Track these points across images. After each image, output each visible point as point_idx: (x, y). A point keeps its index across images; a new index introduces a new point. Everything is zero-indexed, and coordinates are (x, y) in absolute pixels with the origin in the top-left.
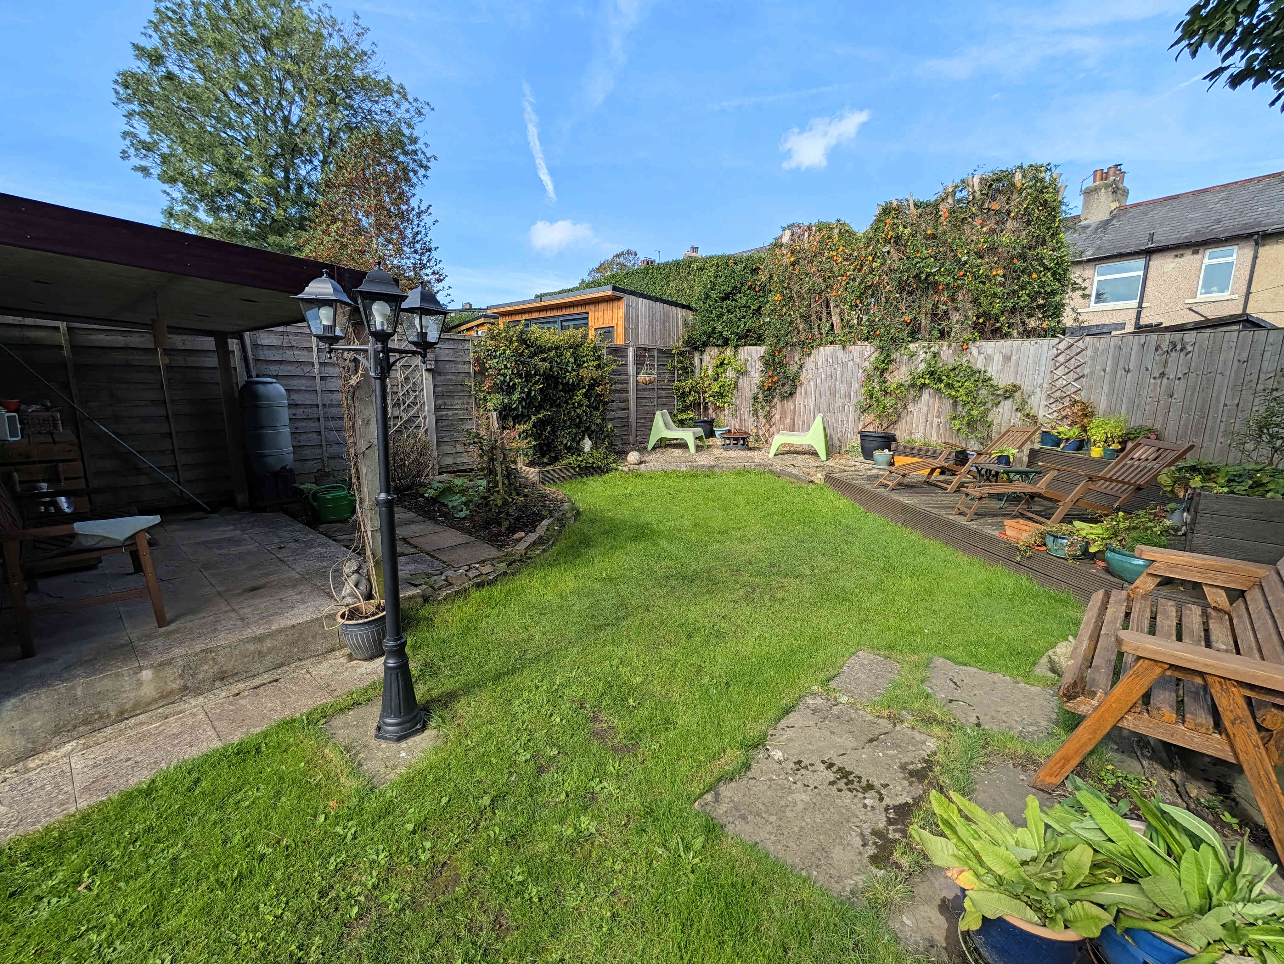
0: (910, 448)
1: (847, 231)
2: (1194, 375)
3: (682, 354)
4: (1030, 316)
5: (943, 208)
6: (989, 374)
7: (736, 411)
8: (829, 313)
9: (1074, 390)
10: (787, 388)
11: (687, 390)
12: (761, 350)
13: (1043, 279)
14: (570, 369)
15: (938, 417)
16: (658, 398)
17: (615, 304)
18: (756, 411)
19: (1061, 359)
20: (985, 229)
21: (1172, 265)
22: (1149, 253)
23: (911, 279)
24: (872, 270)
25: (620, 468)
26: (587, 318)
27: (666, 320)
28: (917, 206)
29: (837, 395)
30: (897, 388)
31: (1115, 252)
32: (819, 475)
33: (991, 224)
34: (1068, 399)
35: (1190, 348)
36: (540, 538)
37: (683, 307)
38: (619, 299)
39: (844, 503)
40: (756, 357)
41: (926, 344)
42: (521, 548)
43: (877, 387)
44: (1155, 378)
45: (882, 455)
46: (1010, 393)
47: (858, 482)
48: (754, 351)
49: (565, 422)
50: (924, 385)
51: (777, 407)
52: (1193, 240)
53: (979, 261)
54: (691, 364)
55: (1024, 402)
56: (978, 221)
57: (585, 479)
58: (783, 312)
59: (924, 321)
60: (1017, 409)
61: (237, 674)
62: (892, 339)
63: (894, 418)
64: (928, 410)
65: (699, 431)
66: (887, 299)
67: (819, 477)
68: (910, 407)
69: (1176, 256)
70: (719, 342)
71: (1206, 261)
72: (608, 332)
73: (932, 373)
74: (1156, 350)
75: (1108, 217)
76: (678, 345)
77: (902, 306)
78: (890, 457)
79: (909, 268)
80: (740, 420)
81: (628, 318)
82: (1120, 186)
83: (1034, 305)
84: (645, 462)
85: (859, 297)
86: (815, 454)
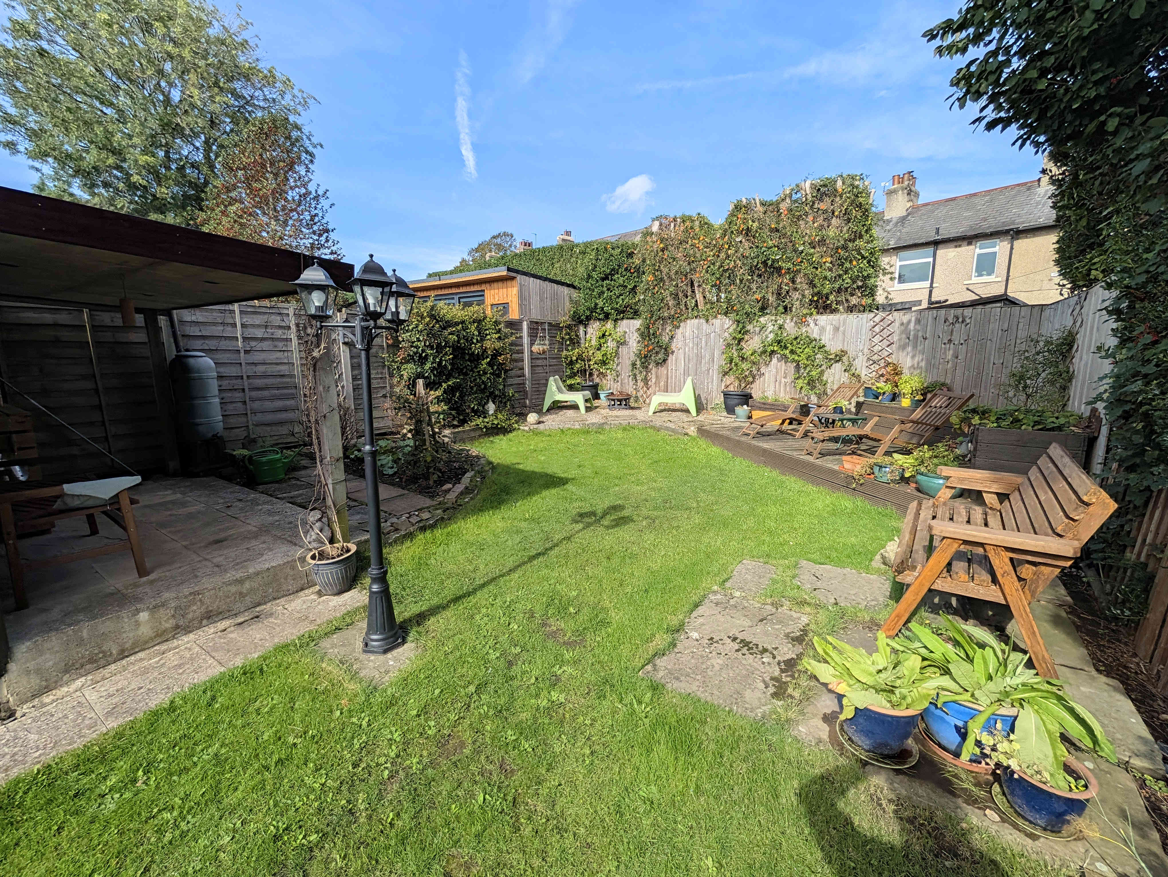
0: (764, 404)
1: (706, 223)
2: (972, 341)
3: (569, 327)
4: (852, 295)
5: (784, 206)
6: (823, 342)
7: (618, 376)
8: (693, 292)
9: (887, 353)
10: (661, 356)
11: (574, 358)
12: (637, 323)
13: (861, 265)
14: (475, 341)
15: (785, 377)
16: (550, 366)
17: (509, 283)
18: (635, 376)
19: (877, 329)
20: (816, 225)
21: (953, 254)
22: (936, 244)
23: (760, 265)
24: (728, 257)
25: (521, 428)
26: (483, 295)
27: (555, 297)
28: (763, 204)
29: (703, 361)
30: (752, 355)
31: (911, 243)
32: (692, 428)
33: (820, 220)
34: (883, 361)
35: (968, 321)
36: (466, 488)
37: (568, 285)
38: (513, 278)
39: (715, 450)
40: (633, 329)
41: (773, 318)
42: (451, 496)
43: (735, 354)
44: (945, 344)
45: (742, 410)
46: (838, 358)
47: (725, 433)
48: (631, 324)
49: (472, 388)
50: (773, 352)
51: (653, 372)
52: (969, 234)
53: (813, 250)
54: (577, 336)
55: (850, 365)
56: (810, 218)
57: (491, 439)
58: (655, 291)
59: (772, 299)
60: (845, 370)
61: (221, 613)
62: (746, 313)
63: (751, 379)
64: (777, 372)
65: (588, 394)
66: (741, 281)
67: (692, 430)
68: (763, 370)
69: (956, 247)
70: (601, 316)
71: (978, 251)
72: (505, 307)
73: (779, 342)
74: (945, 322)
75: (905, 214)
76: (564, 319)
77: (754, 286)
78: (748, 412)
79: (758, 256)
80: (621, 384)
81: (521, 296)
82: (913, 188)
83: (855, 286)
84: (543, 422)
85: (718, 279)
86: (687, 411)
